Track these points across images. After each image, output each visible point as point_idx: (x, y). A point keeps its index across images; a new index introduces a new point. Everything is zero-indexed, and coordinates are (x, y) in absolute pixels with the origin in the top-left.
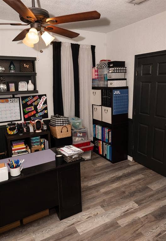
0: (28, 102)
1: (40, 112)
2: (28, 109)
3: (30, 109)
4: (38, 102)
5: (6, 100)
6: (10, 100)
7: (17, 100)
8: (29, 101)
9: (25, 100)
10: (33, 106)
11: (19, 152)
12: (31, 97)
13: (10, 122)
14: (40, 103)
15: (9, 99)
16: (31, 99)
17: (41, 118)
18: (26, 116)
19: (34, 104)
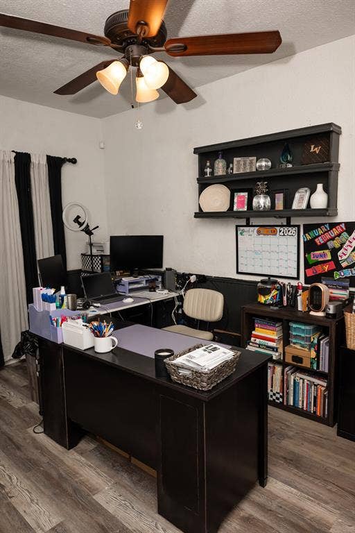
0: (317, 237)
1: (347, 267)
2: (316, 255)
3: (321, 256)
4: (344, 240)
5: (273, 229)
6: (280, 231)
7: (294, 230)
8: (319, 236)
9: (311, 233)
10: (327, 248)
11: (262, 345)
12: (327, 226)
13: (267, 278)
14: (347, 243)
15: (278, 229)
16: (326, 232)
17: (347, 284)
18: (310, 273)
19: (330, 244)
